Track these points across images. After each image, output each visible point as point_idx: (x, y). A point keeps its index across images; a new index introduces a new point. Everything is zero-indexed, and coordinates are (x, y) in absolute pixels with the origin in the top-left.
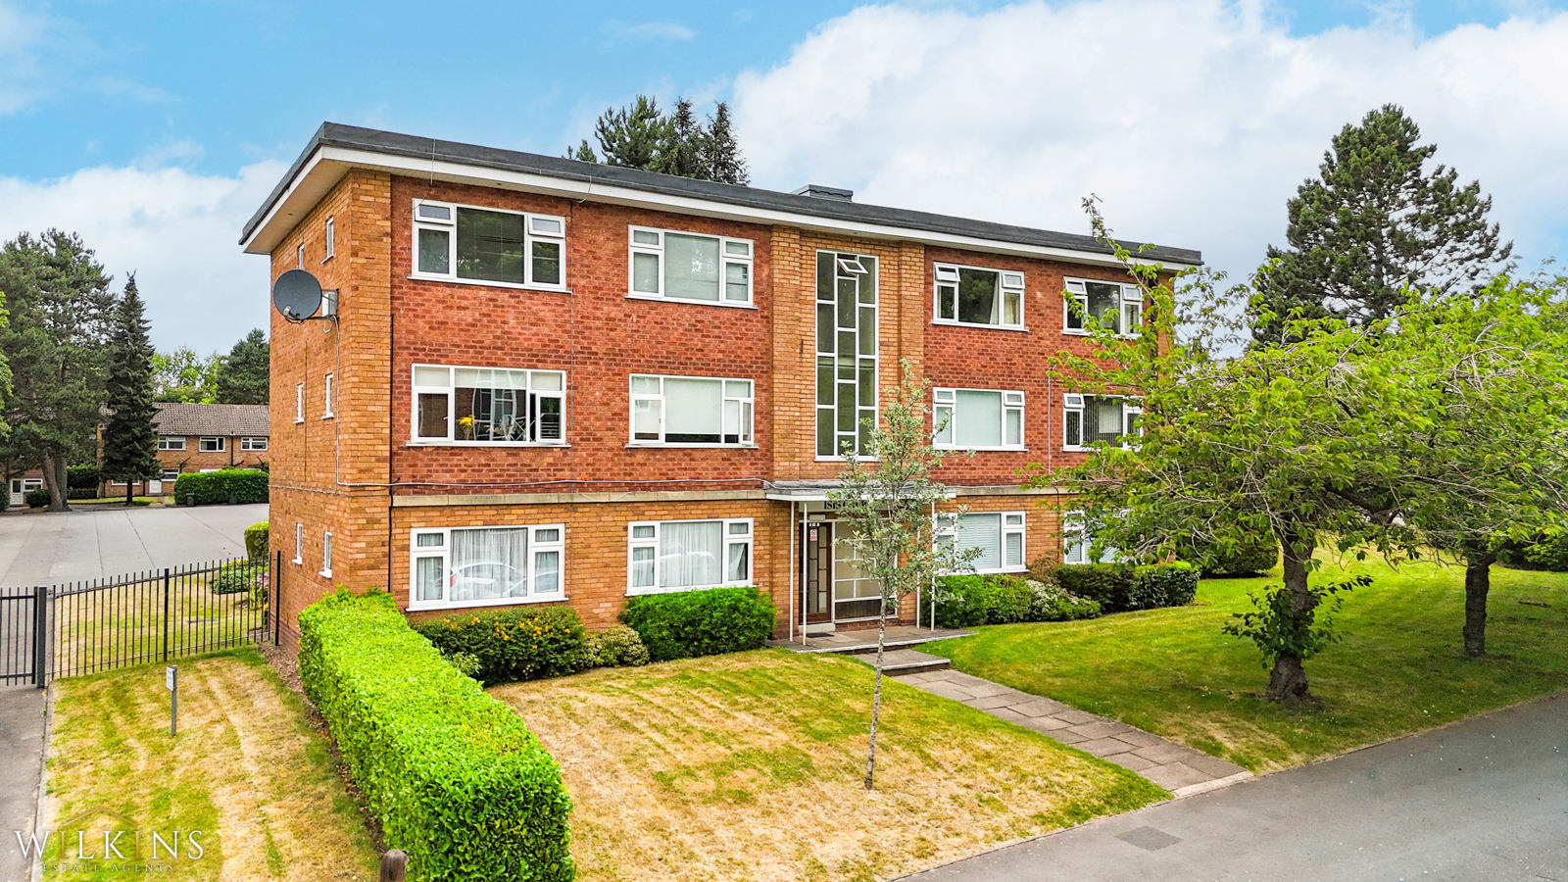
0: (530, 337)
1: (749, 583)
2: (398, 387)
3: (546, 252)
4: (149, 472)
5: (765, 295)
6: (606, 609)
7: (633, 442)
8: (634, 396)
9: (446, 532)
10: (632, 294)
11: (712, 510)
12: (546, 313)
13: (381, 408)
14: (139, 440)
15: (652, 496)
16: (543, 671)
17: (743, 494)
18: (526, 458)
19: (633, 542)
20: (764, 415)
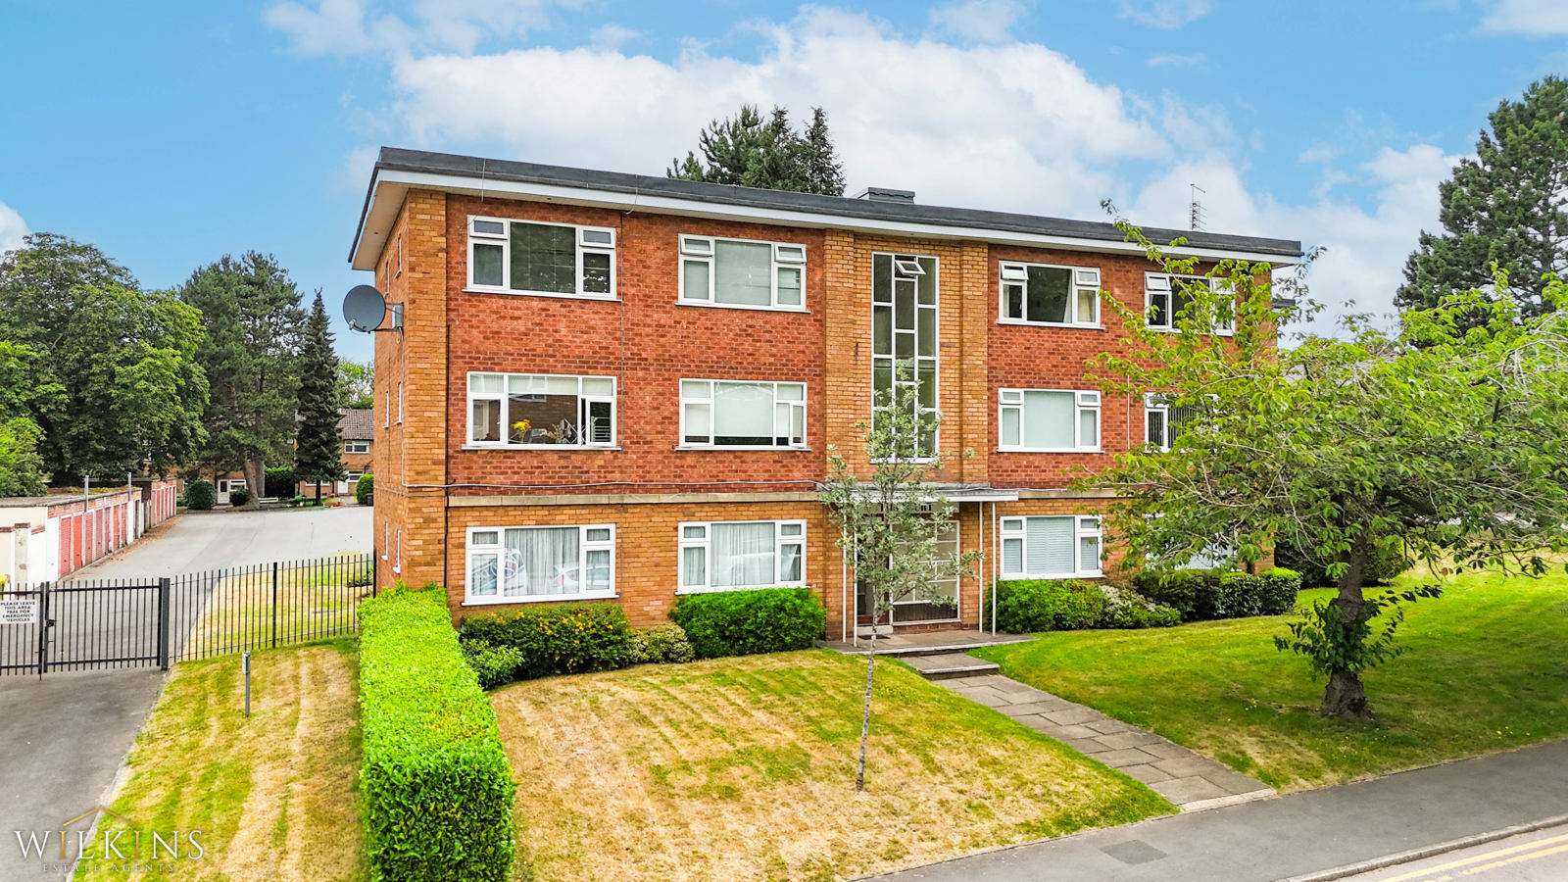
0: (581, 344)
1: (802, 584)
2: (453, 394)
3: (597, 262)
4: (334, 474)
5: (818, 298)
6: (657, 607)
7: (683, 445)
8: (683, 401)
9: (501, 531)
10: (682, 301)
11: (764, 512)
12: (596, 321)
13: (437, 413)
14: (326, 444)
15: (702, 497)
16: (586, 667)
17: (795, 496)
18: (577, 460)
19: (683, 542)
20: (817, 417)
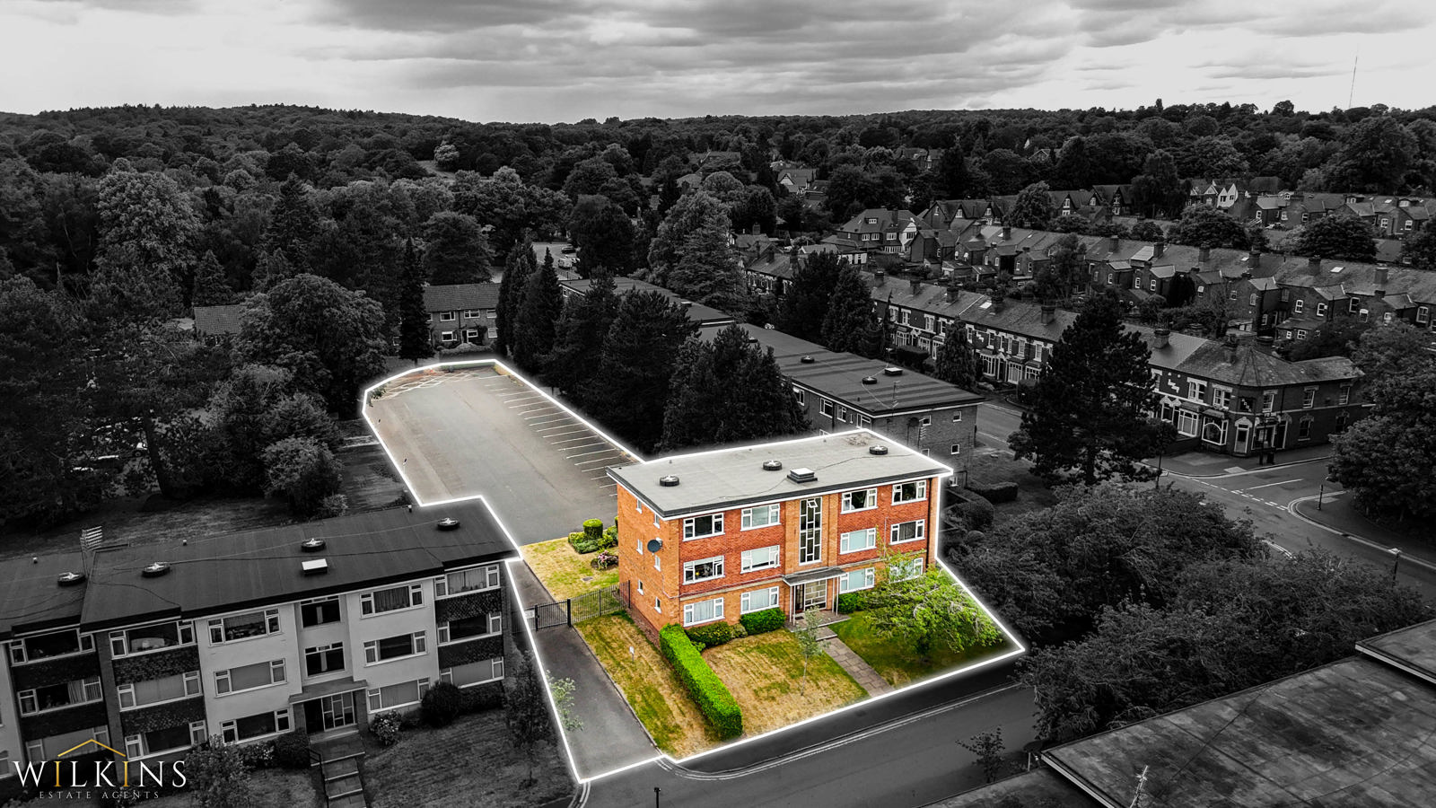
0: (714, 548)
1: (777, 605)
2: (681, 570)
5: (784, 521)
6: (735, 619)
7: (743, 572)
8: (743, 558)
9: (694, 605)
10: (743, 529)
11: (766, 586)
12: (718, 541)
13: (676, 577)
15: (748, 586)
16: (721, 643)
17: (775, 580)
18: (713, 582)
19: (742, 599)
20: (783, 555)
